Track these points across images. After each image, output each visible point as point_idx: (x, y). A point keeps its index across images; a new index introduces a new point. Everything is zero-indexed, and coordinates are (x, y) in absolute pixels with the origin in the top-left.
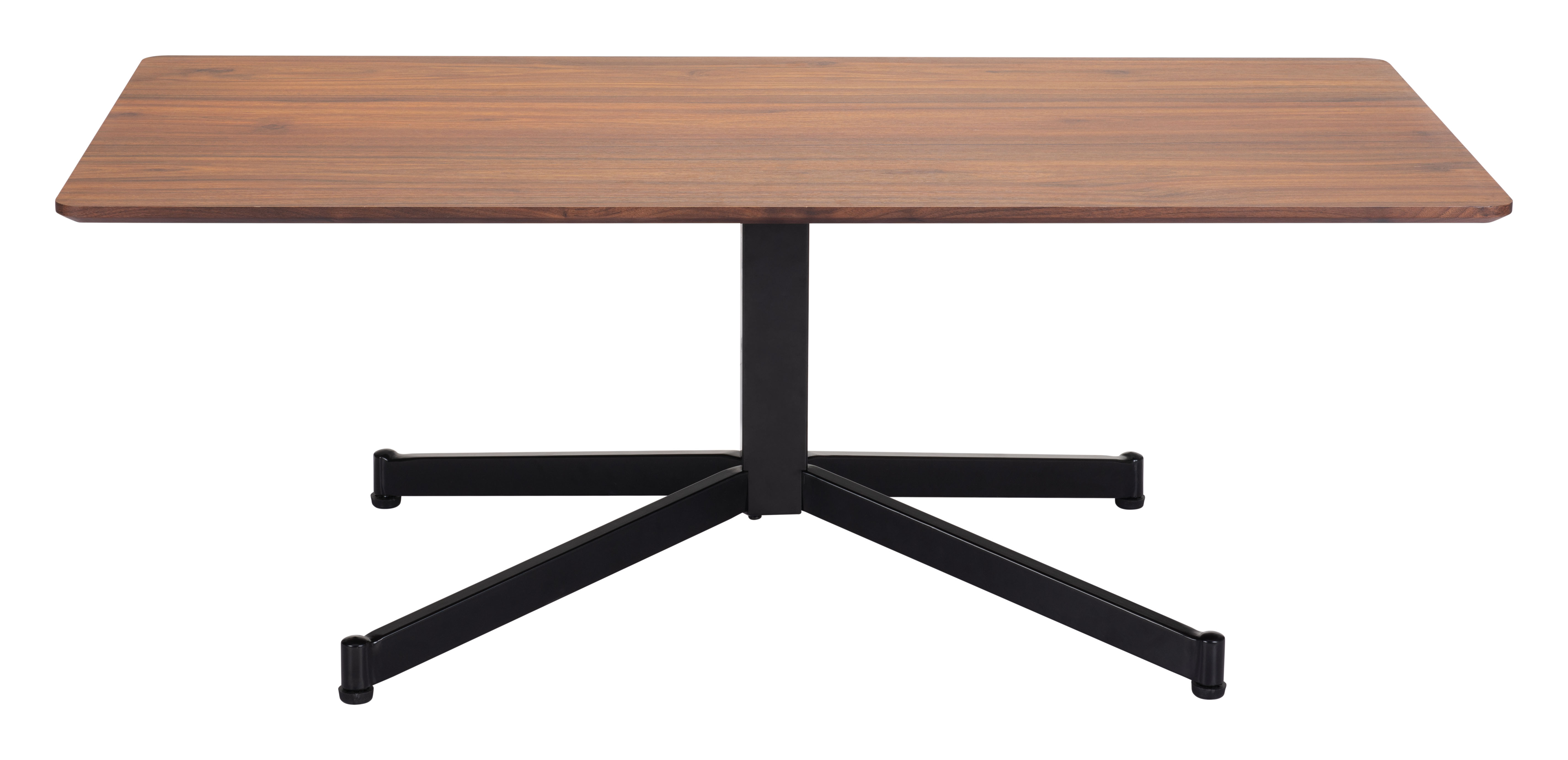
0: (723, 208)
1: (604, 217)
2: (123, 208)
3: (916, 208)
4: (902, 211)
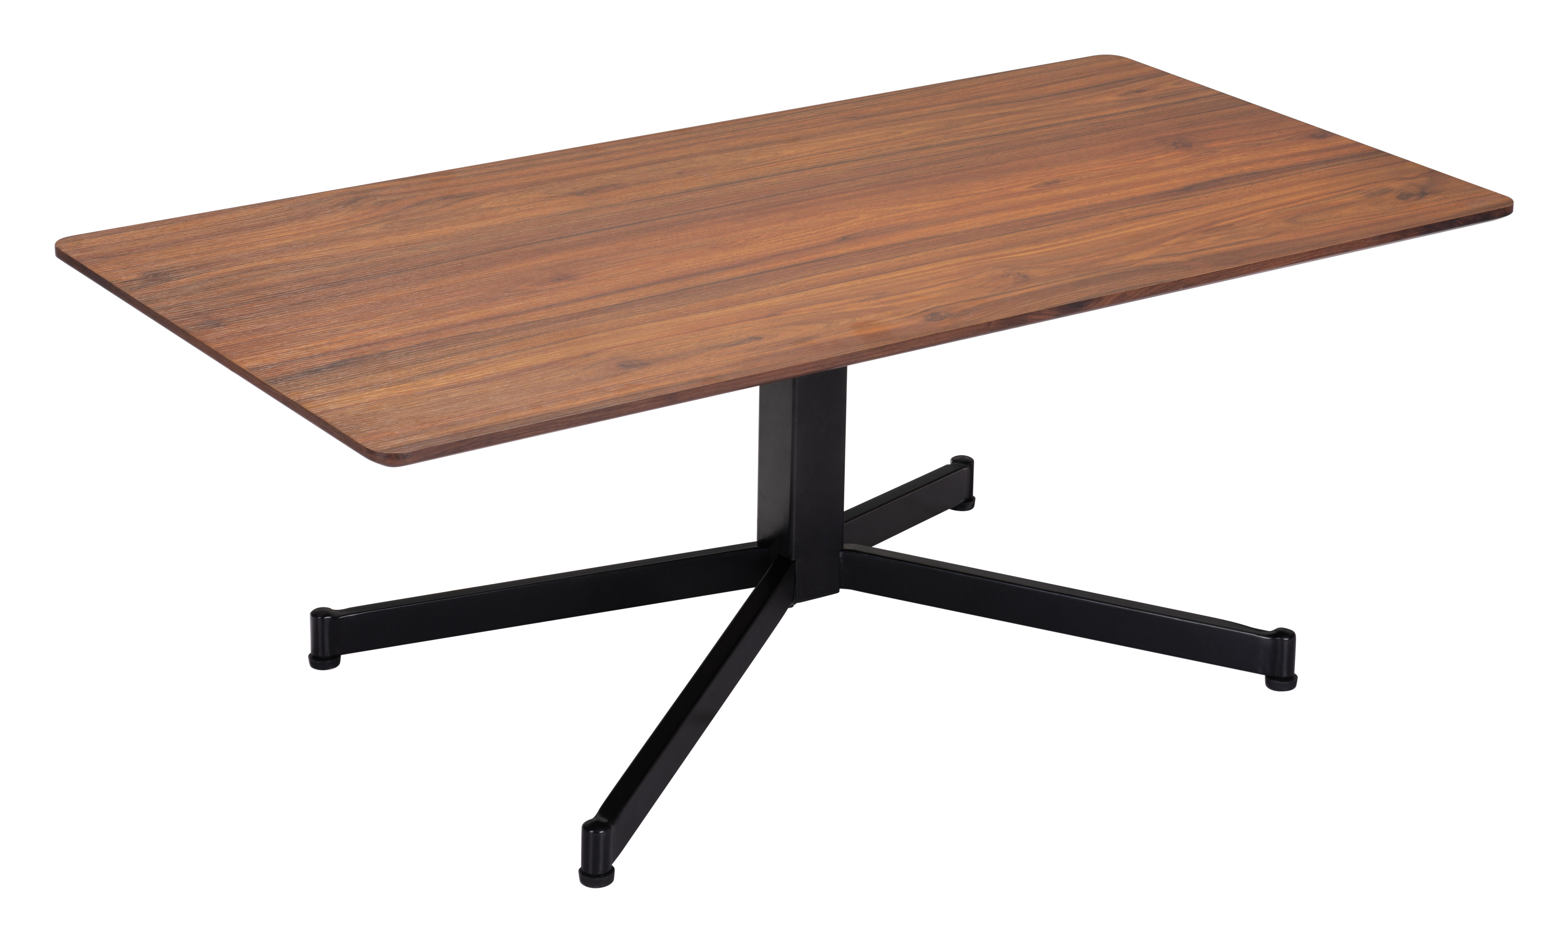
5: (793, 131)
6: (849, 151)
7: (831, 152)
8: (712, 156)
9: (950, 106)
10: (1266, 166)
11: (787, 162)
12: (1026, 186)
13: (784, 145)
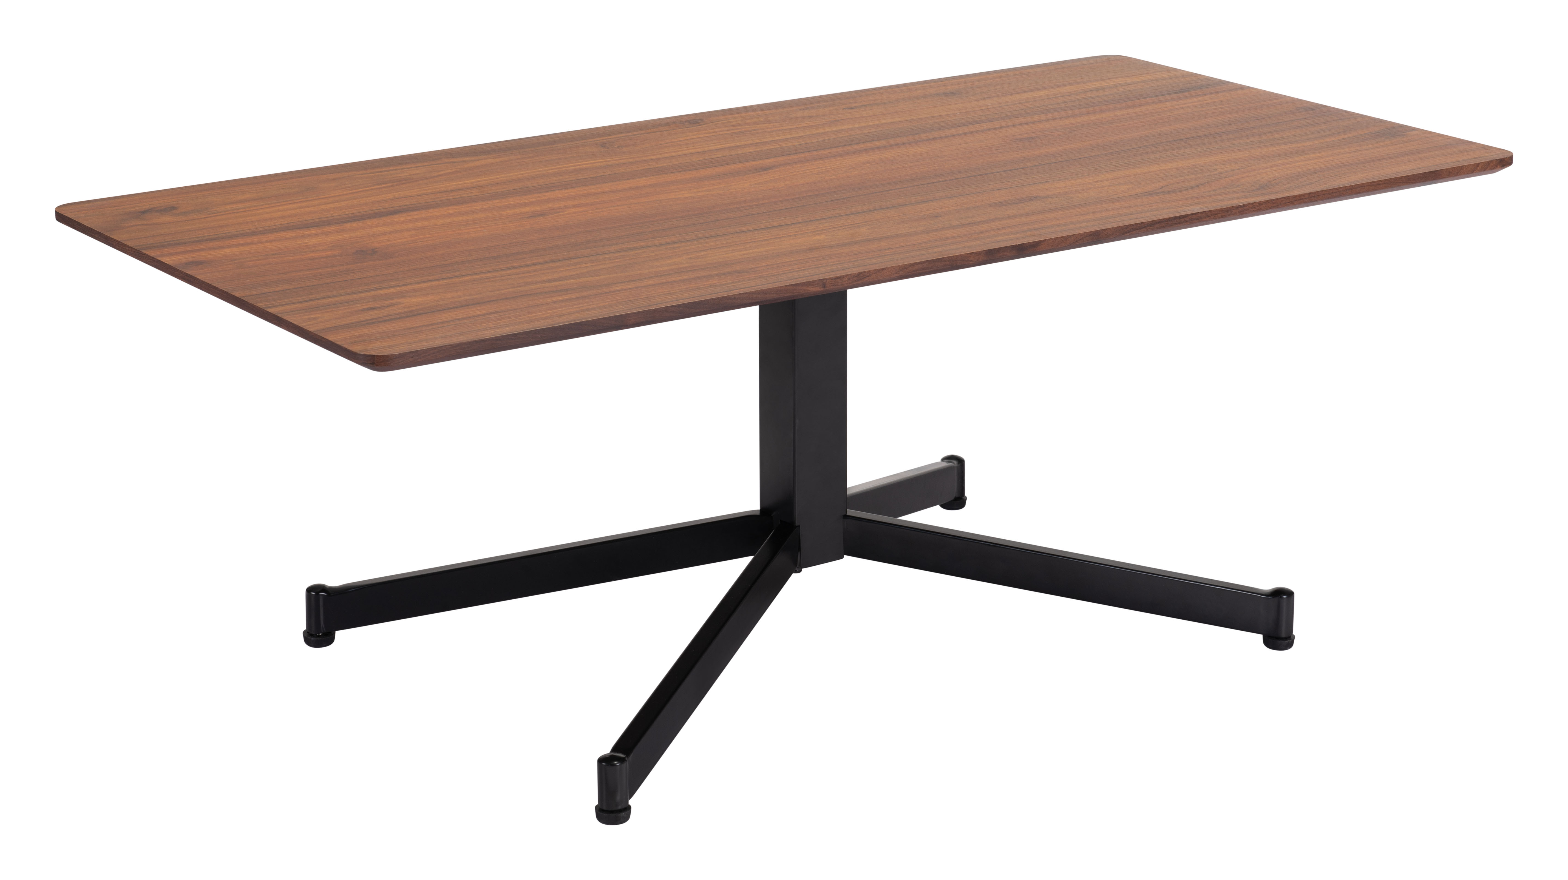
0: (952, 257)
1: (857, 283)
2: (437, 348)
3: (1102, 230)
4: (1091, 235)
5: (814, 258)
6: (751, 240)
7: (772, 239)
8: (905, 232)
9: (619, 288)
10: (289, 234)
11: (821, 229)
12: (566, 212)
13: (825, 244)
